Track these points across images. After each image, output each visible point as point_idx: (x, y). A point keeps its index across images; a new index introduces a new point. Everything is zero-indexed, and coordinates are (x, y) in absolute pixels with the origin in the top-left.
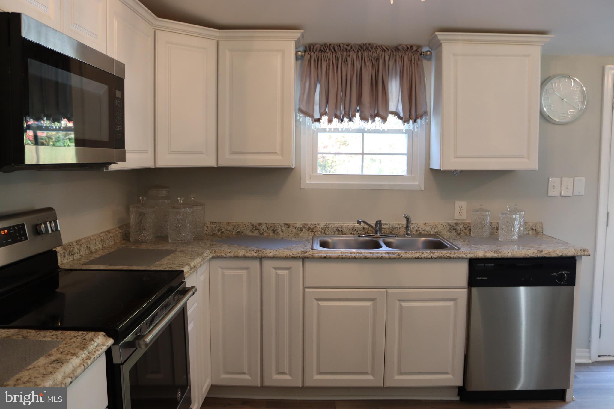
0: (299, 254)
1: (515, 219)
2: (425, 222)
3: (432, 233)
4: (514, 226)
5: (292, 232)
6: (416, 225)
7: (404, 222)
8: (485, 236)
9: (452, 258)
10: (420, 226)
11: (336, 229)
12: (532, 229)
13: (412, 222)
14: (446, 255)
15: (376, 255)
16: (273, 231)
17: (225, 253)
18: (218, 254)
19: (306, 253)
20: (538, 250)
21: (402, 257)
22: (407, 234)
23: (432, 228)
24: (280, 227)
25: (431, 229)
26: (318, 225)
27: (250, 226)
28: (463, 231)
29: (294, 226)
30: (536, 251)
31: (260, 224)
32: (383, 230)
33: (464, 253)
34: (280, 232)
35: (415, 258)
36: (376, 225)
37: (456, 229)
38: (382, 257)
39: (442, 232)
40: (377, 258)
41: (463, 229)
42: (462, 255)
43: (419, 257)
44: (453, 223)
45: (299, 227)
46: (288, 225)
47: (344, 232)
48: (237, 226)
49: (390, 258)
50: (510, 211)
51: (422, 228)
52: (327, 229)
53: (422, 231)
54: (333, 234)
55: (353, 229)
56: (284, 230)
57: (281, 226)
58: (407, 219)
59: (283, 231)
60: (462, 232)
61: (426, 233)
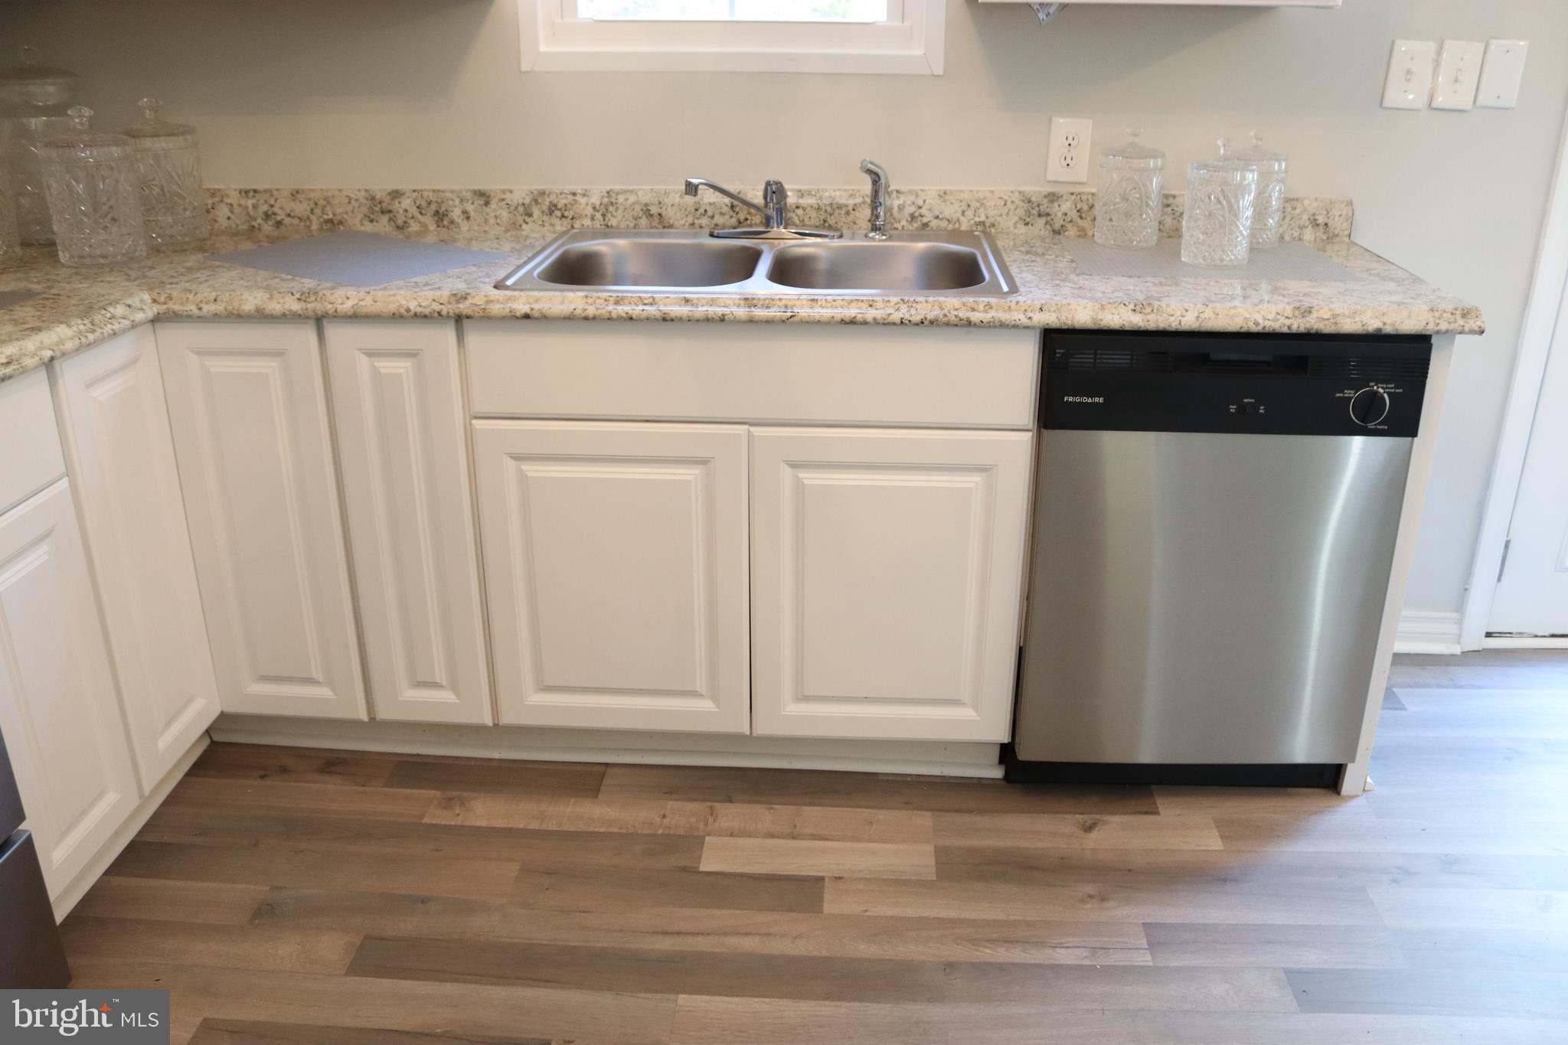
0: (441, 304)
1: (1242, 189)
2: (944, 188)
3: (964, 227)
4: (1235, 213)
5: (499, 222)
6: (911, 198)
7: (867, 187)
8: (1140, 242)
9: (975, 325)
10: (924, 201)
11: (642, 210)
12: (1315, 224)
13: (892, 188)
14: (956, 313)
15: (704, 309)
16: (436, 218)
17: (201, 302)
18: (177, 308)
19: (466, 298)
20: (1298, 304)
21: (795, 319)
22: (875, 228)
23: (964, 207)
24: (457, 202)
25: (963, 212)
26: (584, 195)
27: (364, 201)
28: (1071, 221)
29: (503, 200)
30: (1289, 311)
31: (396, 194)
32: (800, 212)
33: (1023, 309)
34: (460, 221)
35: (843, 322)
36: (765, 198)
37: (1048, 215)
38: (723, 315)
39: (999, 223)
40: (708, 320)
41: (1074, 214)
42: (1016, 314)
43: (855, 317)
44: (1040, 192)
45: (521, 201)
46: (485, 197)
47: (669, 218)
48: (321, 202)
49: (751, 321)
50: (1226, 159)
51: (932, 206)
52: (611, 209)
53: (931, 219)
54: (632, 225)
55: (696, 210)
56: (472, 214)
57: (462, 201)
58: (876, 179)
59: (468, 218)
60: (1069, 226)
61: (944, 224)
